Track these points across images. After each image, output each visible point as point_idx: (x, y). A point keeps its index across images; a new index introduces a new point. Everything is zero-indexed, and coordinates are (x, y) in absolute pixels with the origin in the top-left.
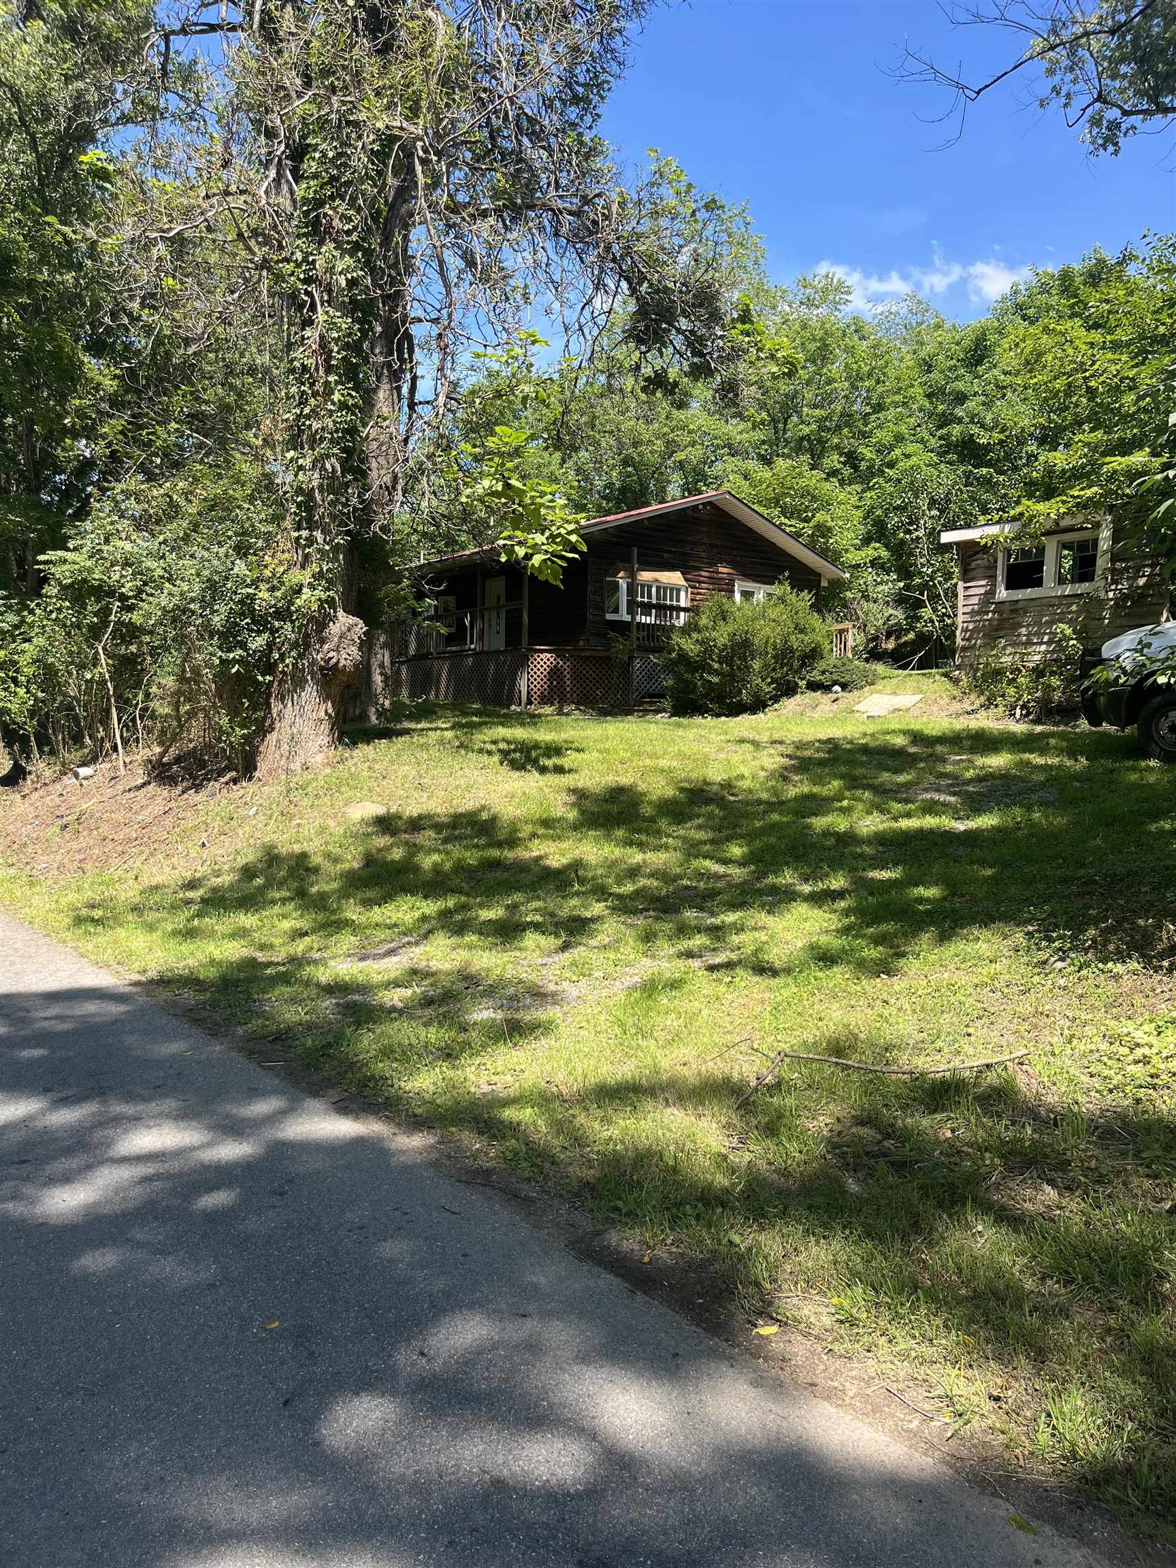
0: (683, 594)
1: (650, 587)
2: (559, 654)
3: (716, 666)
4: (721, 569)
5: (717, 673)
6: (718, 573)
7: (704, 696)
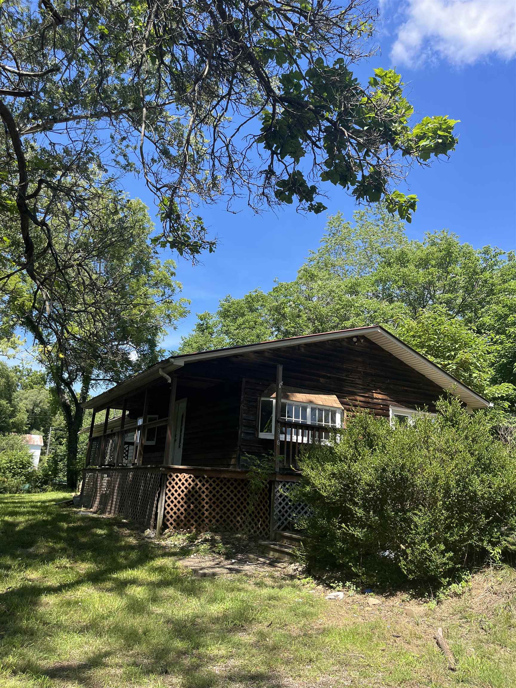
0: (338, 416)
1: (304, 409)
2: (197, 474)
3: (360, 512)
4: (375, 395)
5: (360, 523)
6: (373, 398)
7: (345, 552)
